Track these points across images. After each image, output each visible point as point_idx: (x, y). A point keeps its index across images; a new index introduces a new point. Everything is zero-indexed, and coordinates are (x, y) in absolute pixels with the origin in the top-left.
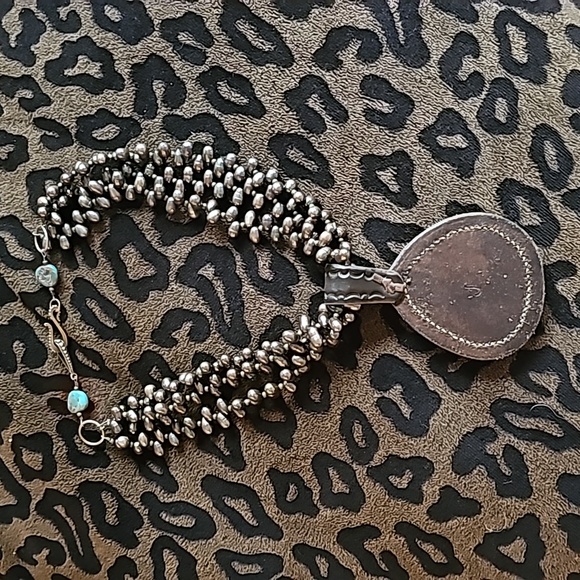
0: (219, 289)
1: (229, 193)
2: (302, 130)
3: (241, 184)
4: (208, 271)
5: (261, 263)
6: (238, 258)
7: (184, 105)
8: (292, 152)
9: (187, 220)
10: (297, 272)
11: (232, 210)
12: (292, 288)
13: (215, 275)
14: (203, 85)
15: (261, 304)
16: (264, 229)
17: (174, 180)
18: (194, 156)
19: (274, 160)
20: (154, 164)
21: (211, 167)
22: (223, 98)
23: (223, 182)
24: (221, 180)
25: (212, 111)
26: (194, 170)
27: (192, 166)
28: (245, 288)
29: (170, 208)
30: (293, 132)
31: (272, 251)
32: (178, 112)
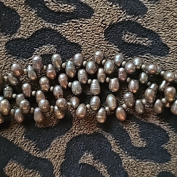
0: (102, 170)
1: (86, 87)
2: (128, 17)
3: (94, 76)
4: (87, 158)
5: (132, 135)
6: (110, 138)
7: (21, 28)
8: (127, 36)
9: (55, 122)
10: (165, 131)
11: (94, 100)
12: (165, 146)
13: (94, 159)
14: (33, 6)
15: (143, 169)
16: (128, 106)
17: (34, 92)
18: (45, 67)
19: (114, 48)
20: (11, 85)
21: (63, 71)
22: (53, 11)
23: (77, 80)
24: (76, 78)
25: (47, 25)
26: (49, 79)
27: (46, 76)
28: (124, 161)
29: (38, 118)
30: (121, 20)
31: (138, 121)
32: (17, 36)
